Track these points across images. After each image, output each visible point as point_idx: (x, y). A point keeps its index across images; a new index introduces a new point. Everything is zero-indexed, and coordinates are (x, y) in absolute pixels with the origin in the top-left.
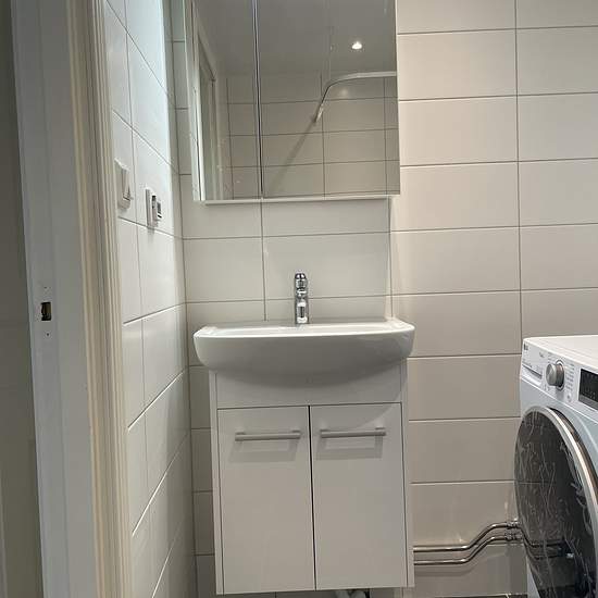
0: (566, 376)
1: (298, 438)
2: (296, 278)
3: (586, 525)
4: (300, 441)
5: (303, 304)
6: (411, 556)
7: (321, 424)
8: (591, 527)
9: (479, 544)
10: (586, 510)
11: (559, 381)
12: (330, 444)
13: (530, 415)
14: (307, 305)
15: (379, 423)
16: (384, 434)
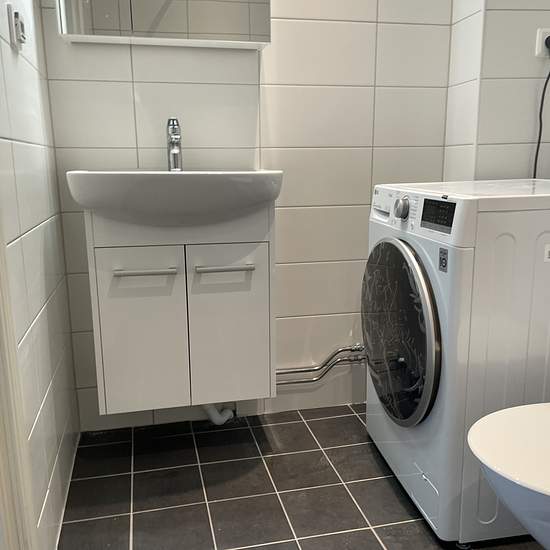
0: (411, 208)
1: (176, 274)
2: (169, 124)
3: (421, 325)
4: (178, 276)
5: (175, 151)
6: (274, 377)
7: (196, 261)
8: (424, 326)
9: (328, 365)
10: (422, 312)
11: (404, 214)
12: (205, 280)
13: (377, 247)
14: (180, 152)
15: (248, 261)
16: (253, 269)
